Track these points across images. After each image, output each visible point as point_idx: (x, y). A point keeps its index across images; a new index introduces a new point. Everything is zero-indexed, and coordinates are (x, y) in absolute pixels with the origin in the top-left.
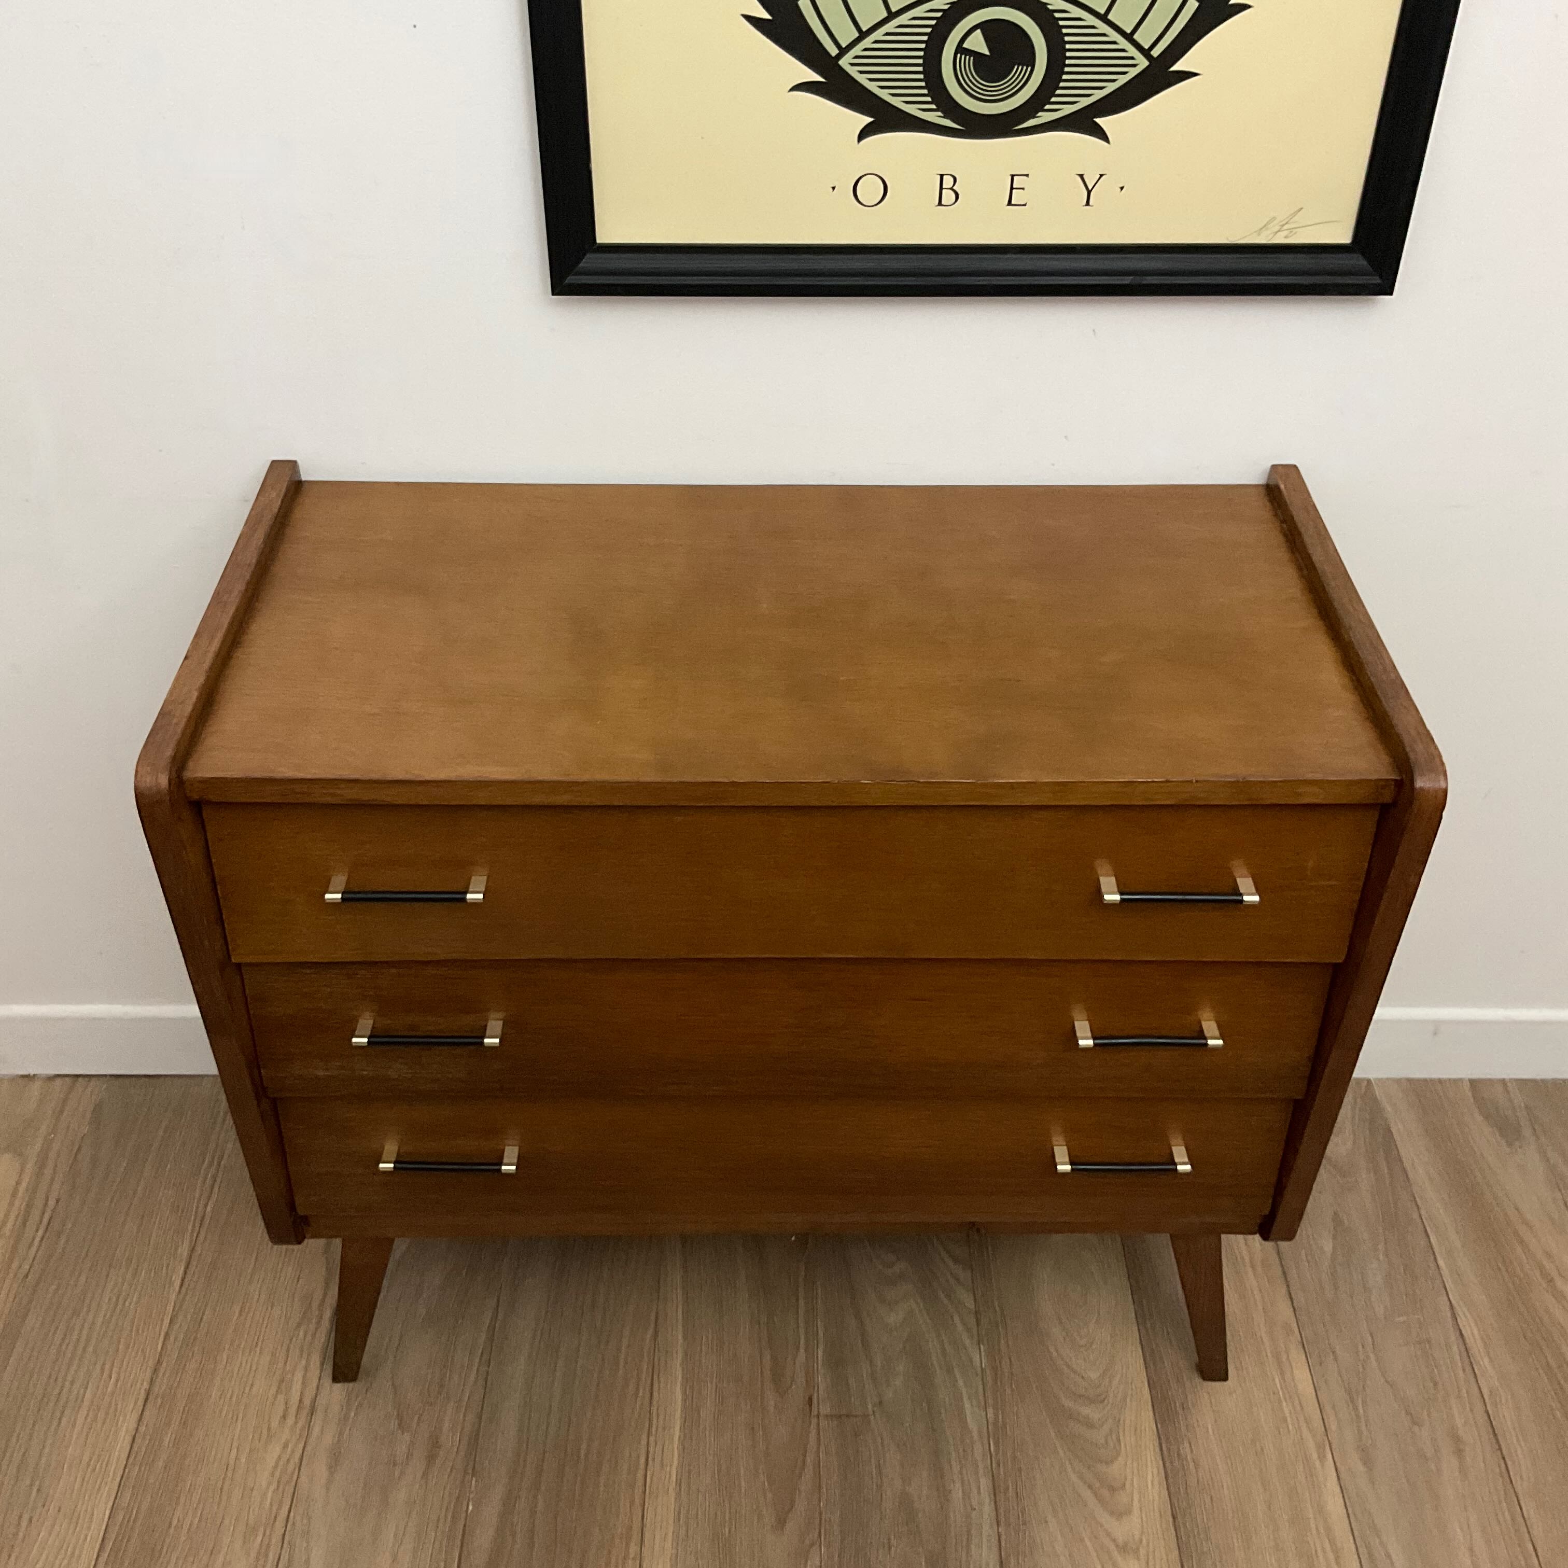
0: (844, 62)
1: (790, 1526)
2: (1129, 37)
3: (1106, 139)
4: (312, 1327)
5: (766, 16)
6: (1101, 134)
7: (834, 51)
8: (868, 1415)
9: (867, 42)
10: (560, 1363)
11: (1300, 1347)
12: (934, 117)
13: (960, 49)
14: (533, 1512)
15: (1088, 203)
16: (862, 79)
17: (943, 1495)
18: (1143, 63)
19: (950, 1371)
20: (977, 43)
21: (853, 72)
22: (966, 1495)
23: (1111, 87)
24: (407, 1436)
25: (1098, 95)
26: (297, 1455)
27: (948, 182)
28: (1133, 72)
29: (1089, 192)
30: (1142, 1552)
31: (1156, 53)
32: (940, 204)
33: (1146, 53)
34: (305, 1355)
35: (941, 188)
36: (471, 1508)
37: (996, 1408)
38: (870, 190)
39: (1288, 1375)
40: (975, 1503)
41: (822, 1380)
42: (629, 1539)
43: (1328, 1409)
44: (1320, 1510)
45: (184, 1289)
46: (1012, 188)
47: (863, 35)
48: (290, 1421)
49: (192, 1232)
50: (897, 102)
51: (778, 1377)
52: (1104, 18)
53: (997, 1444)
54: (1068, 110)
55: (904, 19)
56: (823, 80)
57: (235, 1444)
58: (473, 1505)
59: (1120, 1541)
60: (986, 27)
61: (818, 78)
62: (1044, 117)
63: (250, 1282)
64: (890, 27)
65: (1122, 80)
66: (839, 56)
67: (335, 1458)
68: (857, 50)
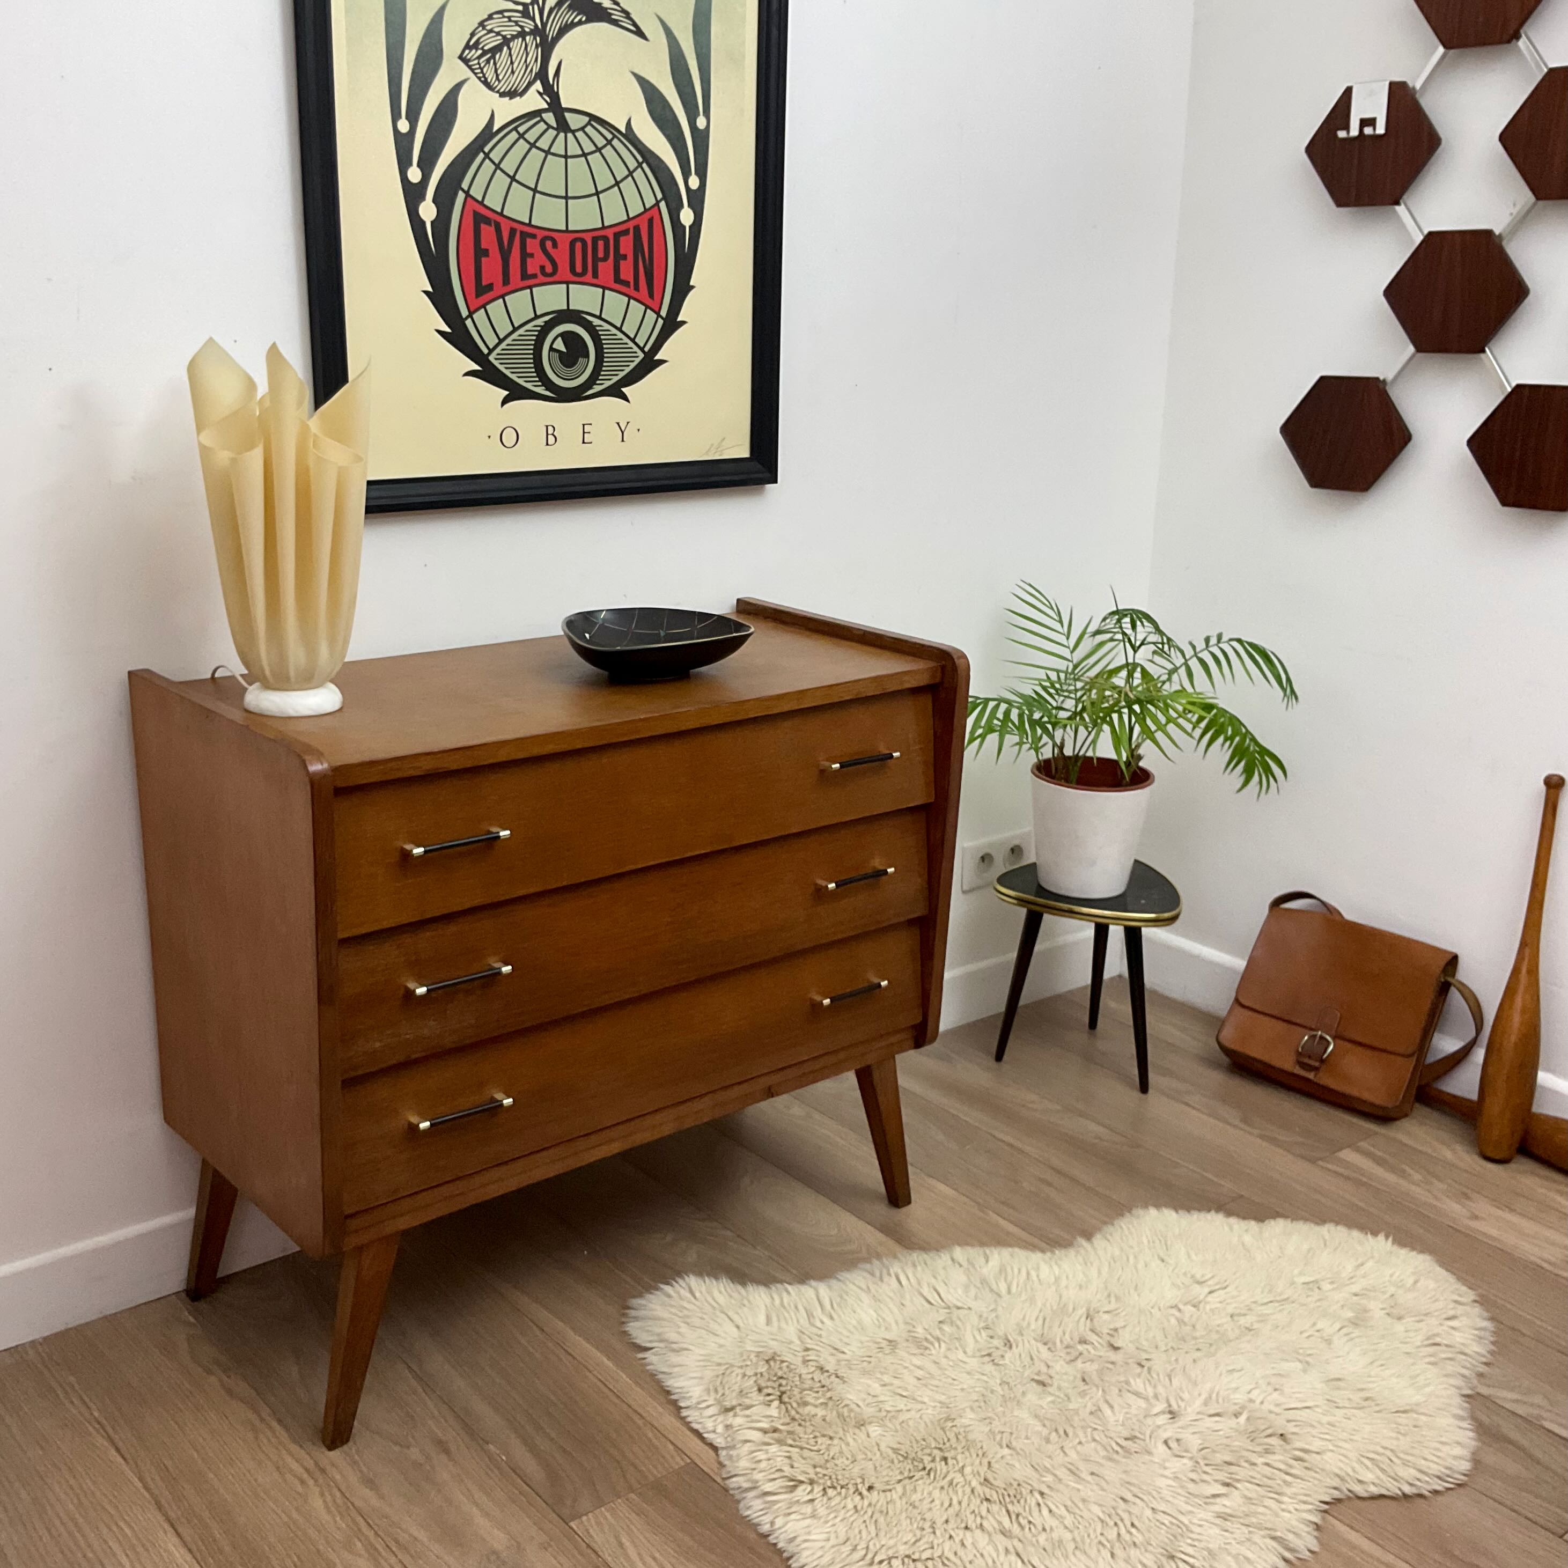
0: (491, 358)
2: (633, 340)
3: (627, 400)
5: (448, 330)
6: (625, 398)
7: (486, 351)
9: (503, 345)
10: (488, 1370)
11: (931, 1178)
12: (541, 390)
13: (551, 349)
14: (551, 1439)
15: (623, 441)
16: (501, 368)
18: (641, 355)
20: (560, 345)
21: (496, 363)
23: (627, 370)
24: (414, 1448)
25: (622, 374)
26: (338, 1494)
27: (550, 430)
28: (637, 361)
29: (623, 433)
31: (646, 349)
32: (547, 444)
33: (642, 349)
34: (281, 1449)
35: (547, 434)
38: (509, 437)
39: (937, 1192)
42: (632, 1419)
45: (130, 1462)
46: (584, 433)
47: (501, 341)
48: (310, 1482)
49: (98, 1432)
50: (521, 381)
52: (620, 329)
54: (608, 383)
55: (521, 331)
56: (479, 368)
58: (504, 1456)
60: (565, 336)
61: (477, 368)
62: (597, 389)
63: (186, 1435)
64: (514, 336)
65: (633, 365)
66: (489, 354)
67: (370, 1483)
68: (498, 350)
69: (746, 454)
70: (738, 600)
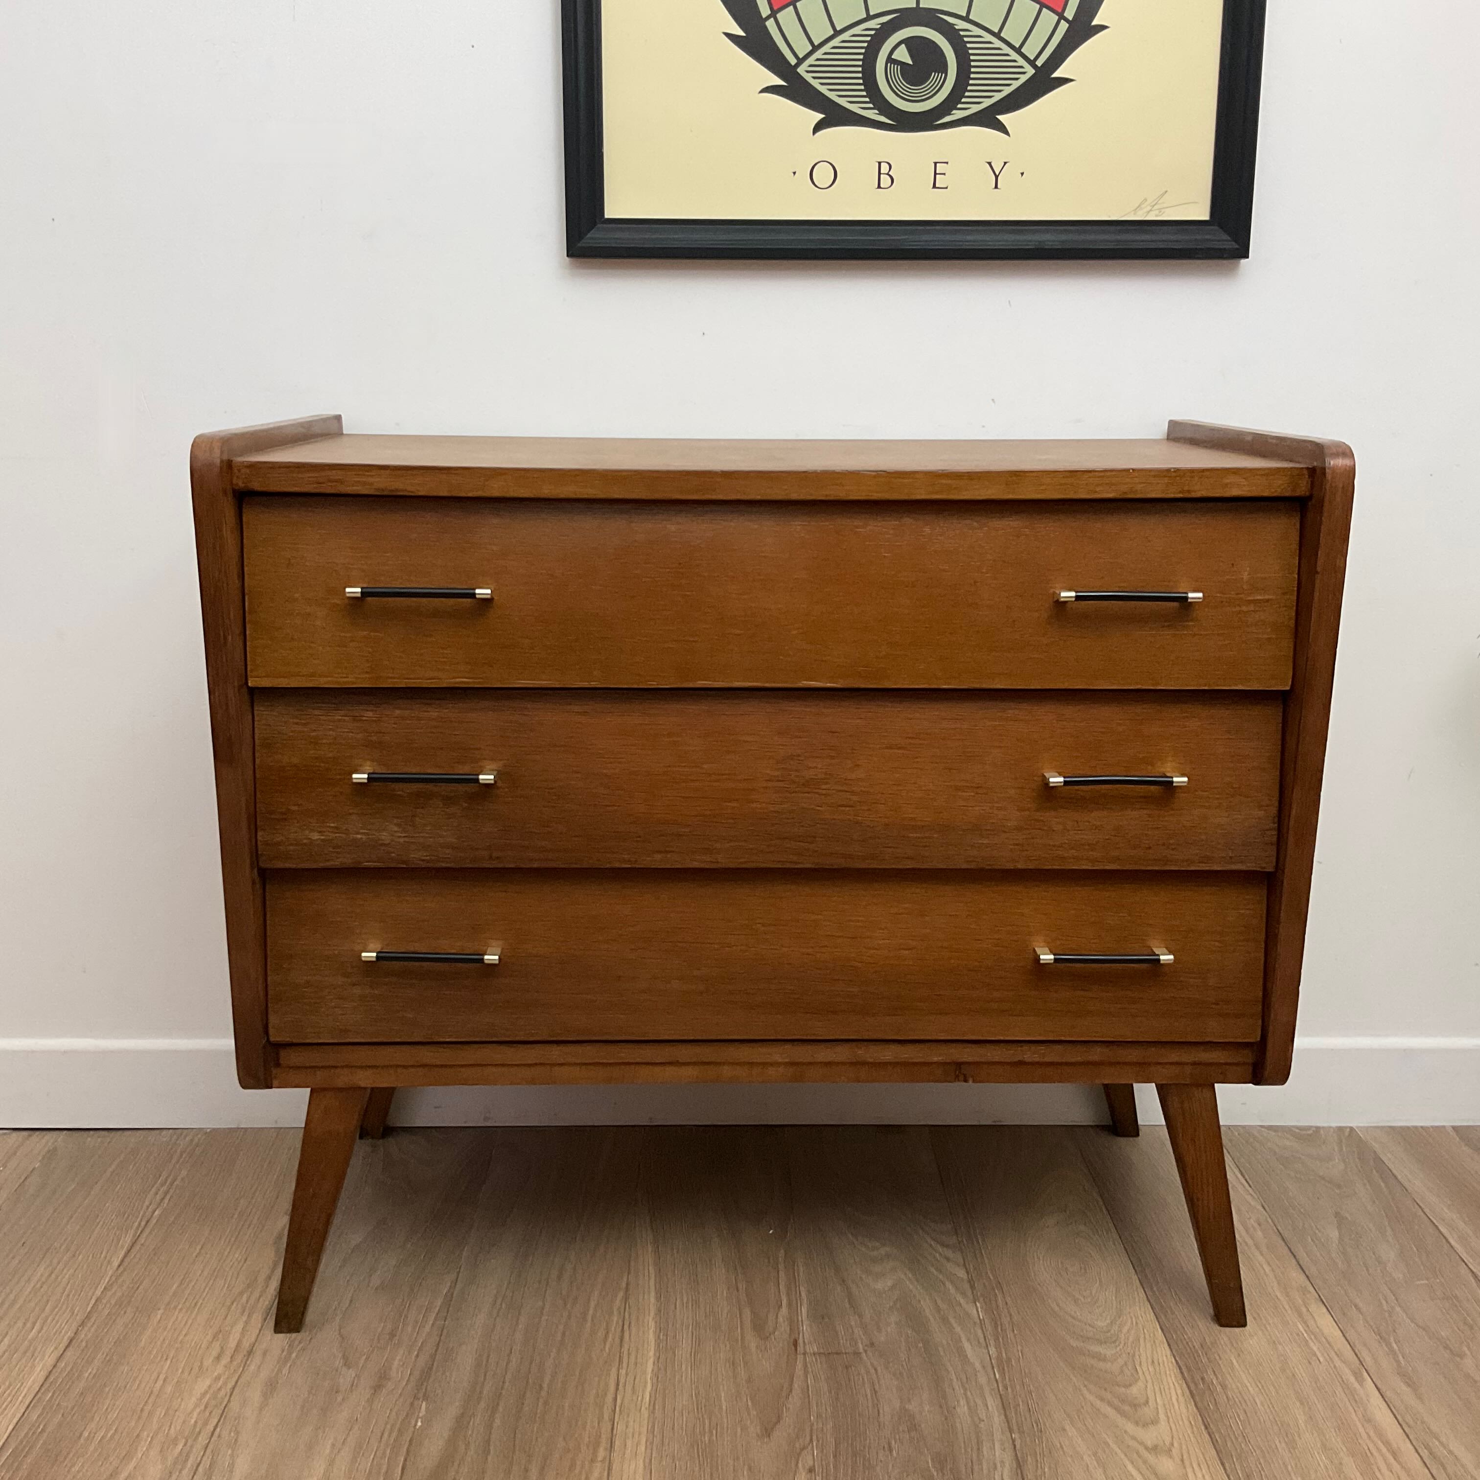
0: (801, 70)
1: (777, 1434)
2: (1018, 51)
3: (1006, 132)
4: (256, 1294)
5: (742, 34)
6: (1002, 129)
7: (793, 61)
8: (860, 1353)
9: (818, 54)
10: (523, 1319)
11: (1320, 1303)
12: (873, 114)
13: (890, 60)
14: (489, 1427)
15: (996, 187)
16: (815, 83)
17: (947, 1412)
18: (1031, 71)
19: (945, 1320)
20: (903, 55)
21: (808, 77)
22: (973, 1410)
23: (1007, 91)
24: (352, 1373)
25: (998, 97)
26: (230, 1386)
27: (885, 168)
28: (1023, 79)
29: (997, 177)
30: (1175, 1452)
31: (1039, 63)
32: (879, 187)
33: (1032, 63)
34: (246, 1313)
35: (880, 173)
36: (419, 1424)
37: (997, 1347)
38: (823, 175)
39: (1311, 1323)
40: (983, 1416)
41: (806, 1329)
42: (597, 1445)
43: (1359, 1347)
44: (1368, 1420)
45: (121, 1268)
46: (935, 174)
47: (815, 48)
48: (225, 1360)
49: (137, 1228)
50: (843, 102)
51: (759, 1327)
52: (997, 35)
53: (1002, 1373)
54: (975, 109)
55: (846, 36)
56: (785, 84)
57: (162, 1377)
58: (422, 1422)
59: (1149, 1444)
60: (908, 42)
61: (782, 83)
62: (957, 115)
63: (194, 1262)
64: (835, 42)
65: (1016, 85)
66: (798, 65)
67: (271, 1387)
68: (811, 60)
69: (1204, 215)
70: (1171, 422)
